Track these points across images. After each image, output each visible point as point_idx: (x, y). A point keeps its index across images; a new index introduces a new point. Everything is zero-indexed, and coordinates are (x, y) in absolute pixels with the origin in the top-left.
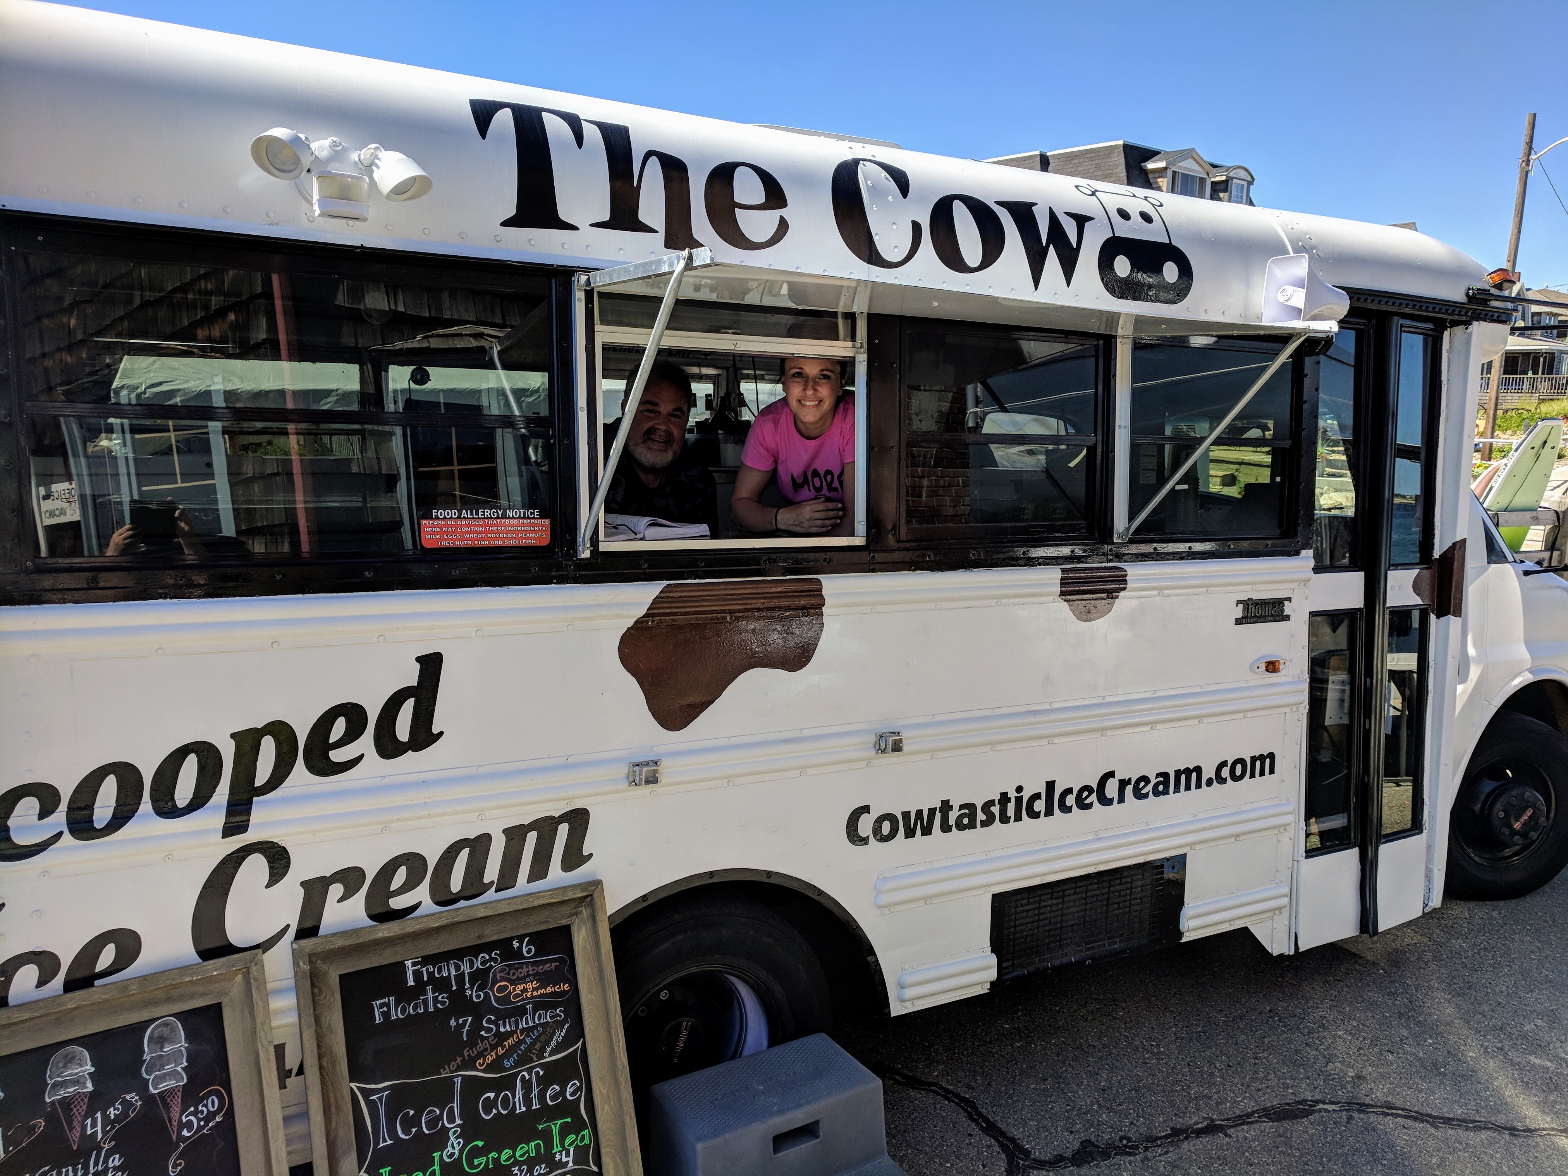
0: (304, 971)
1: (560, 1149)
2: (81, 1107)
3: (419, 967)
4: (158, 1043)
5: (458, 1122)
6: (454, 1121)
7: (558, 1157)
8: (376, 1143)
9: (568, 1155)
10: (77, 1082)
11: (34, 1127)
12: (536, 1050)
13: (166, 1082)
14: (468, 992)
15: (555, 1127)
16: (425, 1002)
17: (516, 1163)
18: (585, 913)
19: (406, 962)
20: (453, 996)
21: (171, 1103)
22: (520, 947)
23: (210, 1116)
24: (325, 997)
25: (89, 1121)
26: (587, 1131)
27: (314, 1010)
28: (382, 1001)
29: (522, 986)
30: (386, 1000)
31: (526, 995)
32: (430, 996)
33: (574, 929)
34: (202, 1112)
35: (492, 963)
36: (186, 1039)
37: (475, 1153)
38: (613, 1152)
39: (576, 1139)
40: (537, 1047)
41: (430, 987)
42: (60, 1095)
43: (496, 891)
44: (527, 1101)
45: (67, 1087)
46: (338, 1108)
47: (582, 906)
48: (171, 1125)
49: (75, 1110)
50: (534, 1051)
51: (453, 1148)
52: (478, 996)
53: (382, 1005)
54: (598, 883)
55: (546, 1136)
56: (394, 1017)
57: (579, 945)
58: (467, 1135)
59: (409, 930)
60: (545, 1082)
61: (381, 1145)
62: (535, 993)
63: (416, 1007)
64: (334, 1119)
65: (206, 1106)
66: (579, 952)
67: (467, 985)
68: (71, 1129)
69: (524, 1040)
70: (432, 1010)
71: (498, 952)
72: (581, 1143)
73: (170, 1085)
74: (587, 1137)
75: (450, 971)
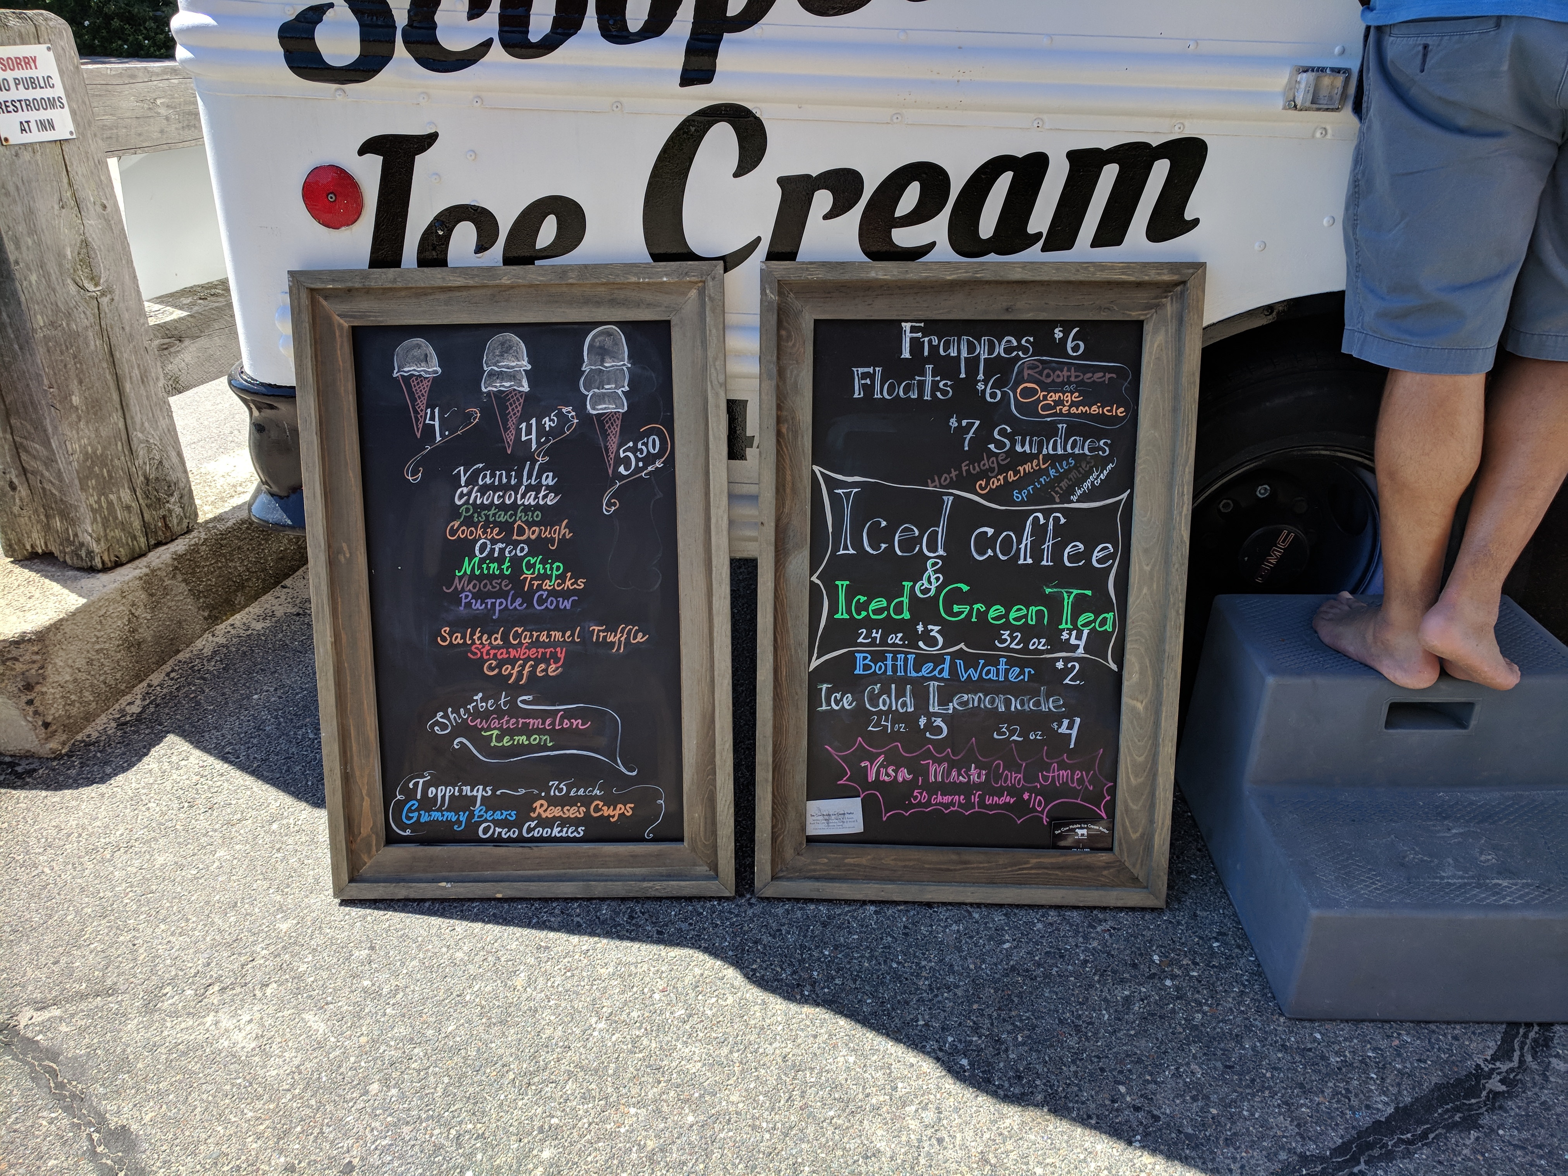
0: (770, 303)
1: (1069, 626)
2: (516, 407)
3: (920, 335)
4: (599, 354)
5: (941, 552)
6: (935, 551)
7: (1065, 636)
8: (836, 548)
9: (1079, 638)
10: (513, 377)
11: (470, 416)
12: (1061, 488)
13: (605, 403)
14: (980, 386)
15: (1069, 597)
16: (921, 385)
17: (1007, 626)
18: (1170, 308)
19: (903, 324)
20: (958, 384)
21: (609, 431)
22: (1064, 340)
23: (650, 459)
24: (794, 345)
25: (523, 425)
26: (1111, 614)
27: (778, 358)
28: (866, 370)
29: (1057, 395)
30: (871, 370)
31: (1061, 410)
32: (929, 379)
33: (1148, 328)
34: (641, 451)
35: (1020, 353)
36: (630, 357)
37: (955, 597)
38: (1142, 650)
39: (1094, 621)
40: (1064, 484)
41: (931, 366)
42: (496, 387)
43: (1044, 249)
44: (1036, 553)
45: (502, 380)
46: (794, 491)
47: (1166, 297)
48: (608, 457)
49: (510, 409)
50: (1057, 489)
51: (930, 582)
52: (993, 395)
53: (865, 376)
54: (1200, 267)
55: (1054, 605)
56: (878, 396)
57: (1151, 353)
58: (949, 571)
59: (911, 276)
60: (1064, 535)
61: (841, 552)
62: (1074, 410)
63: (907, 390)
64: (788, 503)
65: (646, 444)
66: (1149, 363)
67: (981, 376)
68: (506, 429)
69: (1045, 472)
70: (929, 398)
71: (1032, 339)
72: (1100, 627)
73: (609, 408)
74: (1110, 623)
75: (960, 350)
